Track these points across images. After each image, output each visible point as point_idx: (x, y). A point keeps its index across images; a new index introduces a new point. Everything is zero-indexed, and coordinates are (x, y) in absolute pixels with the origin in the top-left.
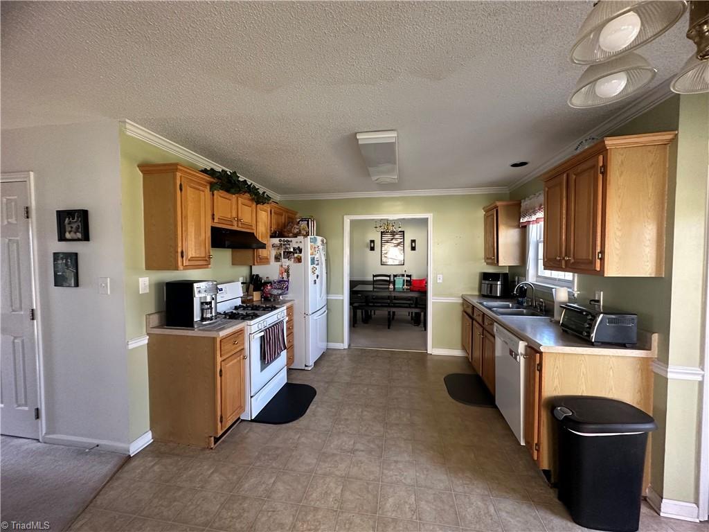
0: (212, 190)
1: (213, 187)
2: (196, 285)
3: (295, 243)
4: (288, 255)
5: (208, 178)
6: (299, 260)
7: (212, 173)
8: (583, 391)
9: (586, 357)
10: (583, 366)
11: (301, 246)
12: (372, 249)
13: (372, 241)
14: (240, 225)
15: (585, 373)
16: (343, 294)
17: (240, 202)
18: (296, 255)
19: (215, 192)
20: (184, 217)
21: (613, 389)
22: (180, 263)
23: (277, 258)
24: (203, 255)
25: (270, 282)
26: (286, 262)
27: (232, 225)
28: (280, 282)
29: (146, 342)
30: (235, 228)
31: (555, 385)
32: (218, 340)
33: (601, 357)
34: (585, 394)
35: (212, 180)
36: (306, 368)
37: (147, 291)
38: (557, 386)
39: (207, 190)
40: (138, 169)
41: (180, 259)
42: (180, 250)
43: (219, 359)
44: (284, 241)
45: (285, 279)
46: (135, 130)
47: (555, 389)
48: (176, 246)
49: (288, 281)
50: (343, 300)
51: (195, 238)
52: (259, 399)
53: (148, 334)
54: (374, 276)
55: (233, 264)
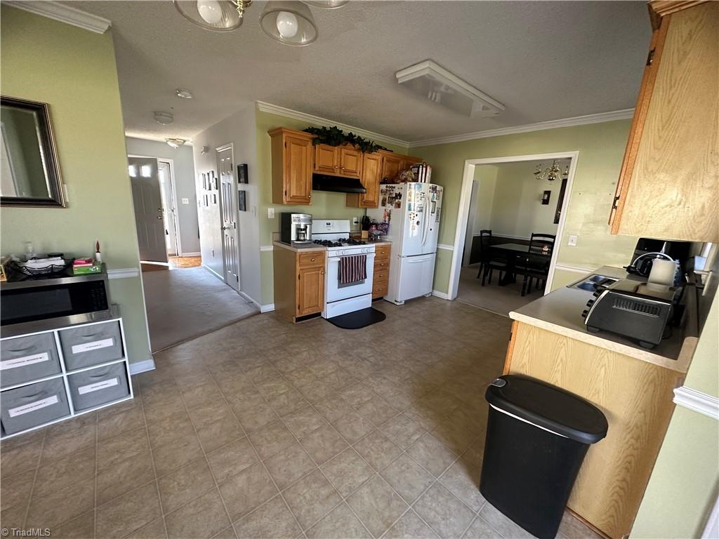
0: (314, 144)
1: (314, 142)
2: (293, 216)
3: (398, 188)
4: (392, 200)
5: (309, 135)
6: (398, 205)
7: (311, 130)
8: (557, 381)
9: (570, 341)
10: (563, 350)
11: (402, 193)
12: (546, 202)
13: (548, 193)
14: (342, 172)
15: (564, 359)
16: (453, 245)
17: (343, 152)
18: (397, 201)
19: (317, 146)
20: (289, 167)
21: (601, 394)
22: (284, 200)
23: (384, 204)
24: (303, 195)
25: (375, 224)
26: (389, 207)
27: (334, 172)
28: (382, 224)
29: (272, 249)
30: (337, 174)
31: (523, 362)
32: (298, 255)
33: (591, 347)
34: (559, 384)
35: (312, 136)
36: (396, 303)
37: (273, 217)
38: (525, 364)
39: (310, 144)
40: (268, 134)
41: (284, 196)
42: (284, 190)
43: (298, 268)
44: (390, 187)
45: (387, 222)
46: (265, 107)
47: (523, 367)
48: (282, 187)
49: (388, 224)
50: (453, 251)
51: (297, 182)
52: (335, 307)
53: (274, 245)
54: (533, 235)
55: (347, 206)
